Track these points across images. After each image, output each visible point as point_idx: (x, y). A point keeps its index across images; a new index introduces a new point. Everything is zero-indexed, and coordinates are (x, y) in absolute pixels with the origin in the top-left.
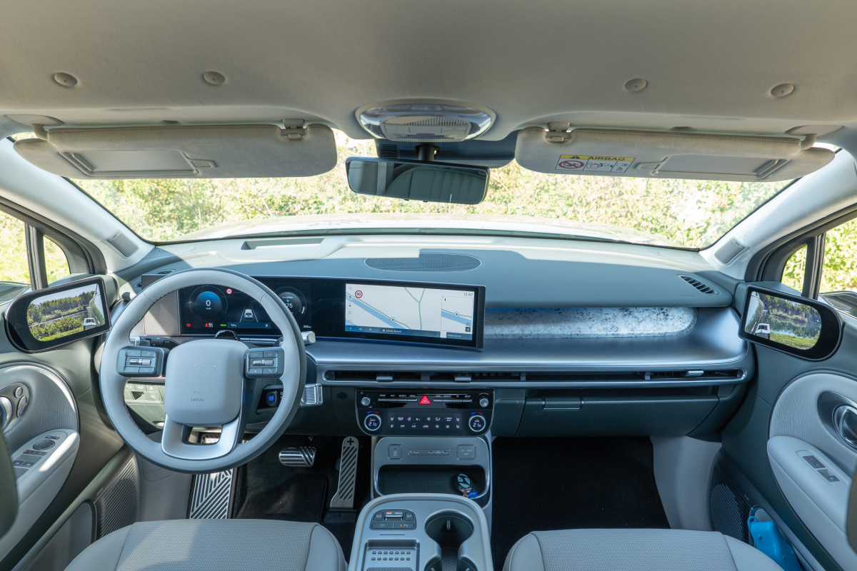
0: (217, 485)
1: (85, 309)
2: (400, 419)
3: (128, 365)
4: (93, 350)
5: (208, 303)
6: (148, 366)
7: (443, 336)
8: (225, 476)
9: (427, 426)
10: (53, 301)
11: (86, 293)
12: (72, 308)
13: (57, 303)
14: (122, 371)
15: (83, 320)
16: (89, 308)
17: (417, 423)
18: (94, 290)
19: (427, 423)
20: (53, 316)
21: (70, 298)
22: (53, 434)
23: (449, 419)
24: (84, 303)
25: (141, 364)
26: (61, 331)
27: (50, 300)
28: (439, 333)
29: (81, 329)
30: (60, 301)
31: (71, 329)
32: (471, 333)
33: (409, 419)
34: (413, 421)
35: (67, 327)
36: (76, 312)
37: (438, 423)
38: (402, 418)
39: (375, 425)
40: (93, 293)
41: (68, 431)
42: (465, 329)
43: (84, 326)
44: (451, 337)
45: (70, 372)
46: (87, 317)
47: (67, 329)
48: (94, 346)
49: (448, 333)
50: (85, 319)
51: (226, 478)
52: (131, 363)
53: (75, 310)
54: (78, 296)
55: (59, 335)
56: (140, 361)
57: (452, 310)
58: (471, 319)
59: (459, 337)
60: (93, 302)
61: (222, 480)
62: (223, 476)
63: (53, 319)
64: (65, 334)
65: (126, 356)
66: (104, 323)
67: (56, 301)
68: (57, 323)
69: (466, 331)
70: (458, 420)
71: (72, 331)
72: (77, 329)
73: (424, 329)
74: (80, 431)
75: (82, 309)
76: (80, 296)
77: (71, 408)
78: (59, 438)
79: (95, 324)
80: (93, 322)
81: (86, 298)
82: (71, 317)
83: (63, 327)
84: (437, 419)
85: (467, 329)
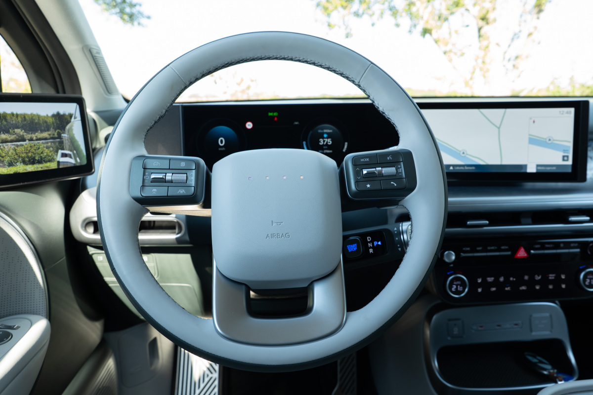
0: (202, 386)
1: (60, 137)
2: (490, 279)
3: (147, 183)
4: (69, 202)
5: (222, 142)
6: (184, 184)
7: (532, 169)
8: (210, 375)
9: (524, 288)
10: (13, 114)
11: (62, 113)
12: (42, 131)
13: (19, 119)
14: (138, 194)
15: (57, 152)
16: (65, 136)
17: (511, 284)
18: (72, 112)
19: (524, 283)
20: (13, 137)
21: (39, 116)
22: (9, 322)
23: (552, 277)
24: (58, 128)
25: (171, 181)
26: (24, 162)
27: (9, 112)
28: (525, 166)
29: (53, 166)
30: (24, 117)
31: (39, 162)
32: (570, 162)
33: (502, 279)
34: (507, 282)
35: (34, 158)
36: (46, 139)
37: (538, 282)
38: (493, 279)
39: (460, 288)
40: (71, 116)
41: (32, 317)
42: (561, 158)
43: (59, 162)
44: (542, 169)
45: (36, 227)
46: (63, 149)
47: (33, 161)
48: (70, 198)
49: (538, 166)
50: (60, 152)
51: (211, 378)
52: (155, 180)
53: (45, 135)
54: (50, 114)
55: (21, 168)
56: (169, 177)
57: (544, 135)
58: (570, 145)
59: (554, 169)
60: (71, 129)
61: (206, 380)
62: (208, 376)
63: (12, 141)
64: (30, 168)
65: (145, 169)
66: (85, 162)
67: (17, 115)
68: (19, 149)
69: (564, 160)
70: (563, 277)
71: (41, 166)
72: (48, 164)
73: (506, 162)
74: (50, 318)
75: (56, 135)
76: (53, 116)
77: (38, 282)
78: (18, 327)
79: (72, 161)
80: (70, 157)
81: (62, 121)
82: (40, 143)
83: (28, 157)
84: (538, 278)
85: (565, 158)
